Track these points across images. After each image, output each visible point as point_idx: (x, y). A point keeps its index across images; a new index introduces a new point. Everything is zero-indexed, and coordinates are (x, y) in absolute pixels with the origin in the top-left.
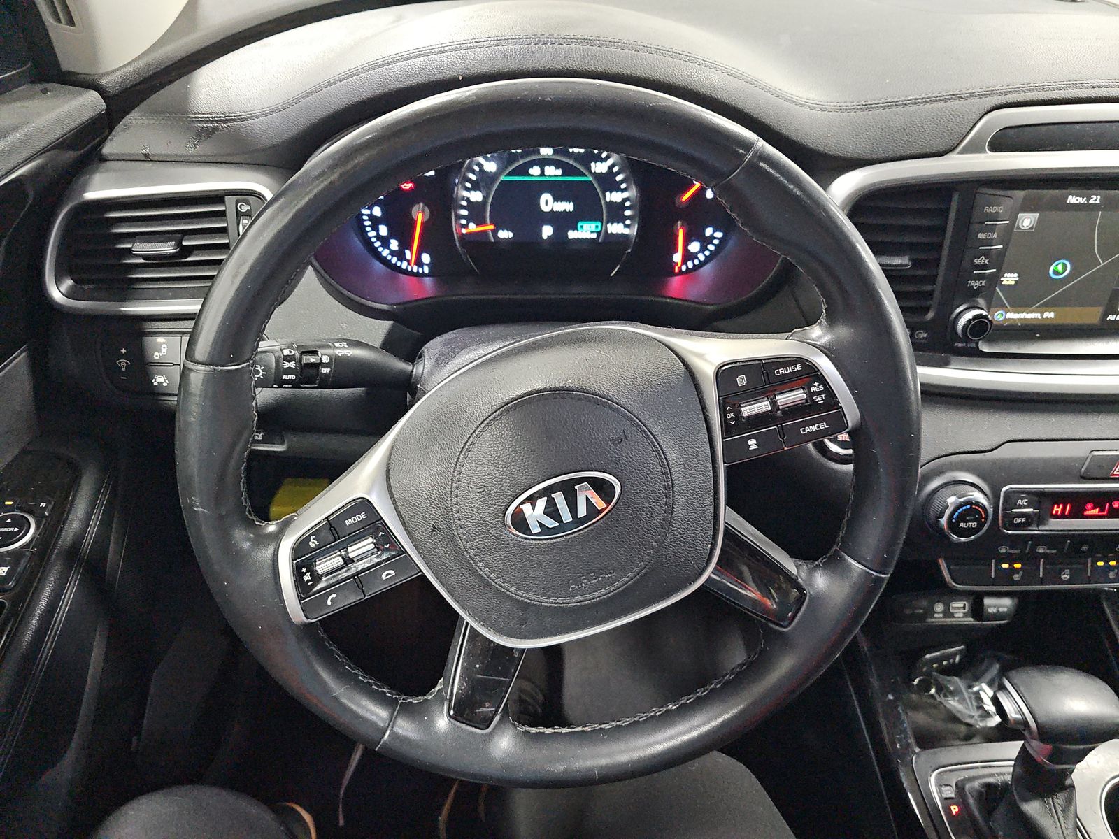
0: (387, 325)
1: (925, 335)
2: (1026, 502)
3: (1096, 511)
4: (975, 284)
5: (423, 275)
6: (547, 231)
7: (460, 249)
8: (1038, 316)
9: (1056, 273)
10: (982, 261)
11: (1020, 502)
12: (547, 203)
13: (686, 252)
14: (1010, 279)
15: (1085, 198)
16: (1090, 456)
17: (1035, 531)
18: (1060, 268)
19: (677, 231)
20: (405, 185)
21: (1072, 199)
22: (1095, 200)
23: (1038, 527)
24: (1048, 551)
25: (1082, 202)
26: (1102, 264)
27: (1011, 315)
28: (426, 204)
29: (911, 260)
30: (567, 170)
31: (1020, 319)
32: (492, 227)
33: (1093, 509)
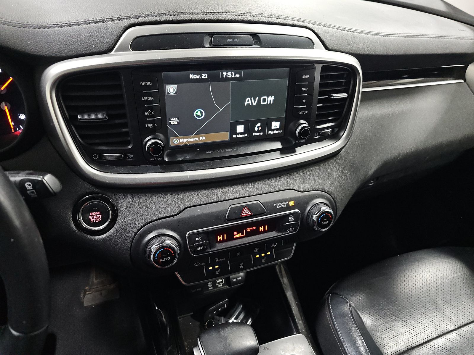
1: (132, 156)
2: (200, 238)
3: (240, 235)
4: (151, 126)
8: (197, 139)
9: (198, 116)
10: (149, 113)
11: (197, 239)
14: (174, 121)
15: (199, 76)
16: (230, 207)
17: (210, 251)
18: (199, 114)
21: (192, 76)
22: (205, 76)
23: (211, 249)
24: (221, 260)
25: (198, 78)
26: (221, 110)
27: (182, 140)
29: (107, 115)
31: (187, 142)
33: (238, 234)
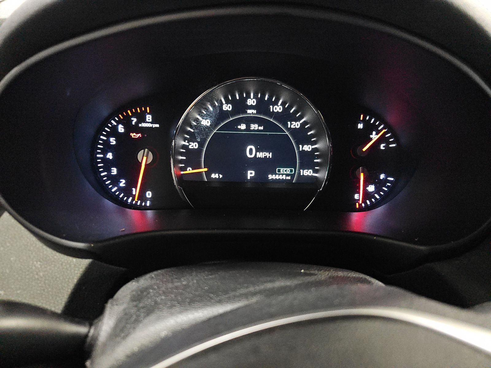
0: (85, 263)
5: (146, 208)
6: (251, 174)
7: (177, 187)
12: (251, 152)
13: (366, 193)
19: (360, 175)
20: (134, 134)
28: (150, 150)
30: (268, 126)
32: (206, 169)
